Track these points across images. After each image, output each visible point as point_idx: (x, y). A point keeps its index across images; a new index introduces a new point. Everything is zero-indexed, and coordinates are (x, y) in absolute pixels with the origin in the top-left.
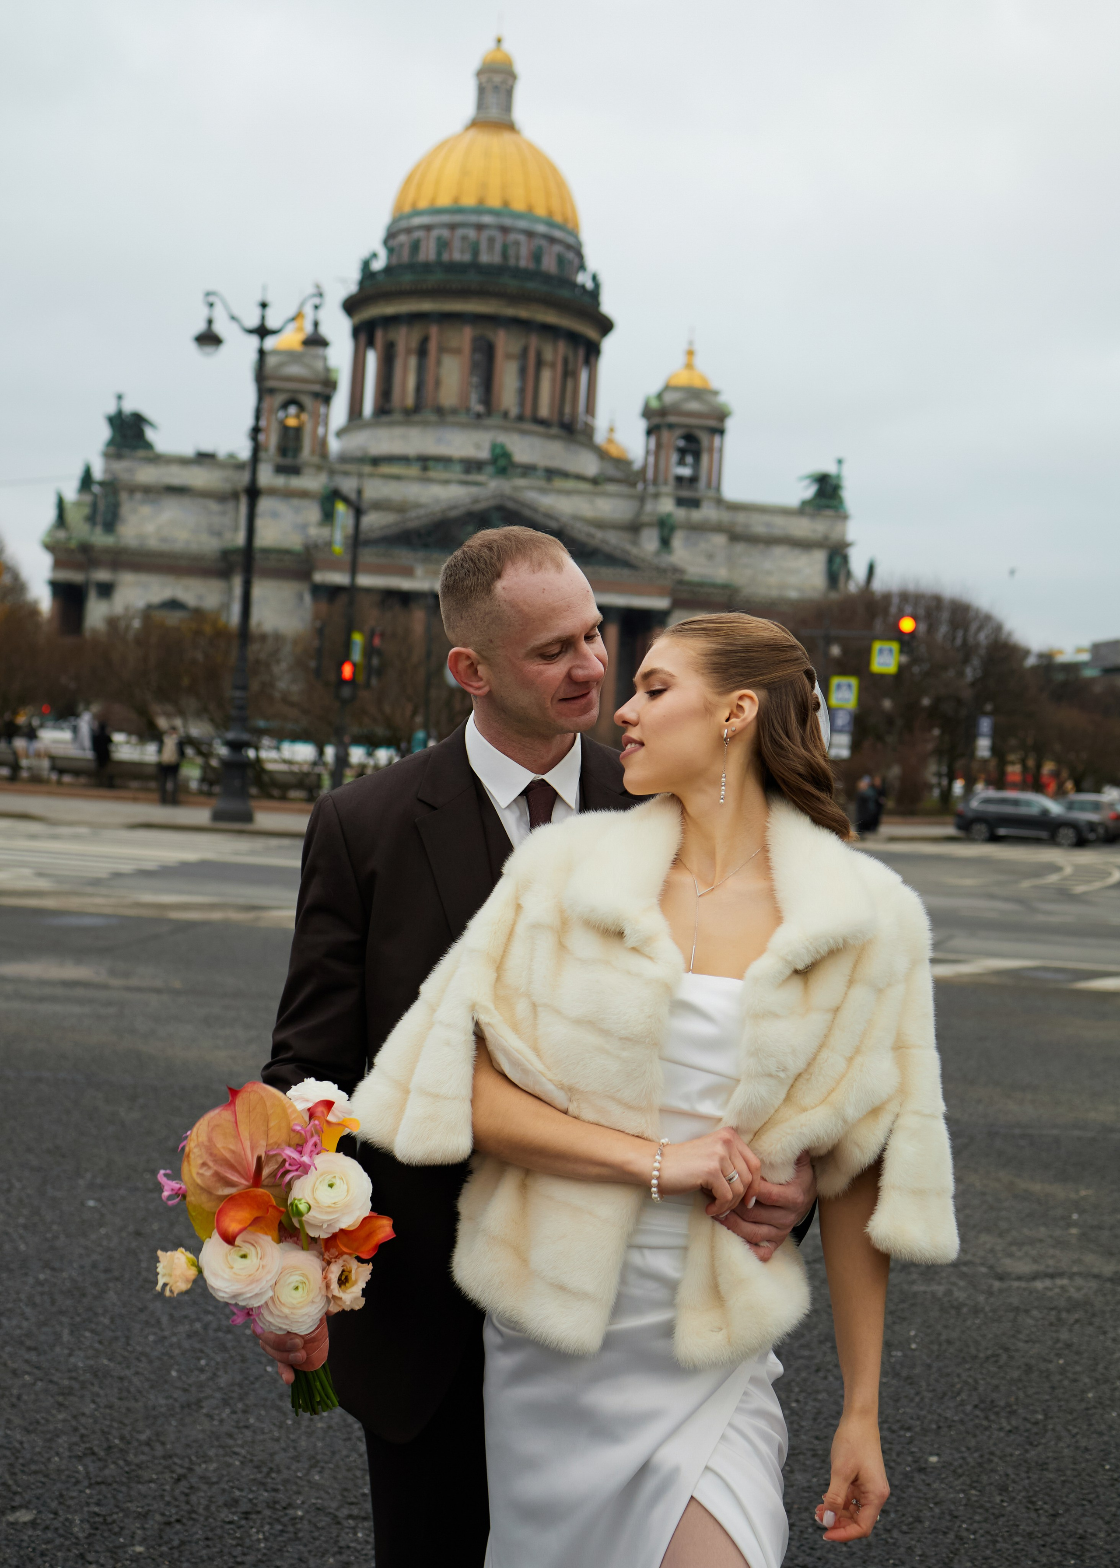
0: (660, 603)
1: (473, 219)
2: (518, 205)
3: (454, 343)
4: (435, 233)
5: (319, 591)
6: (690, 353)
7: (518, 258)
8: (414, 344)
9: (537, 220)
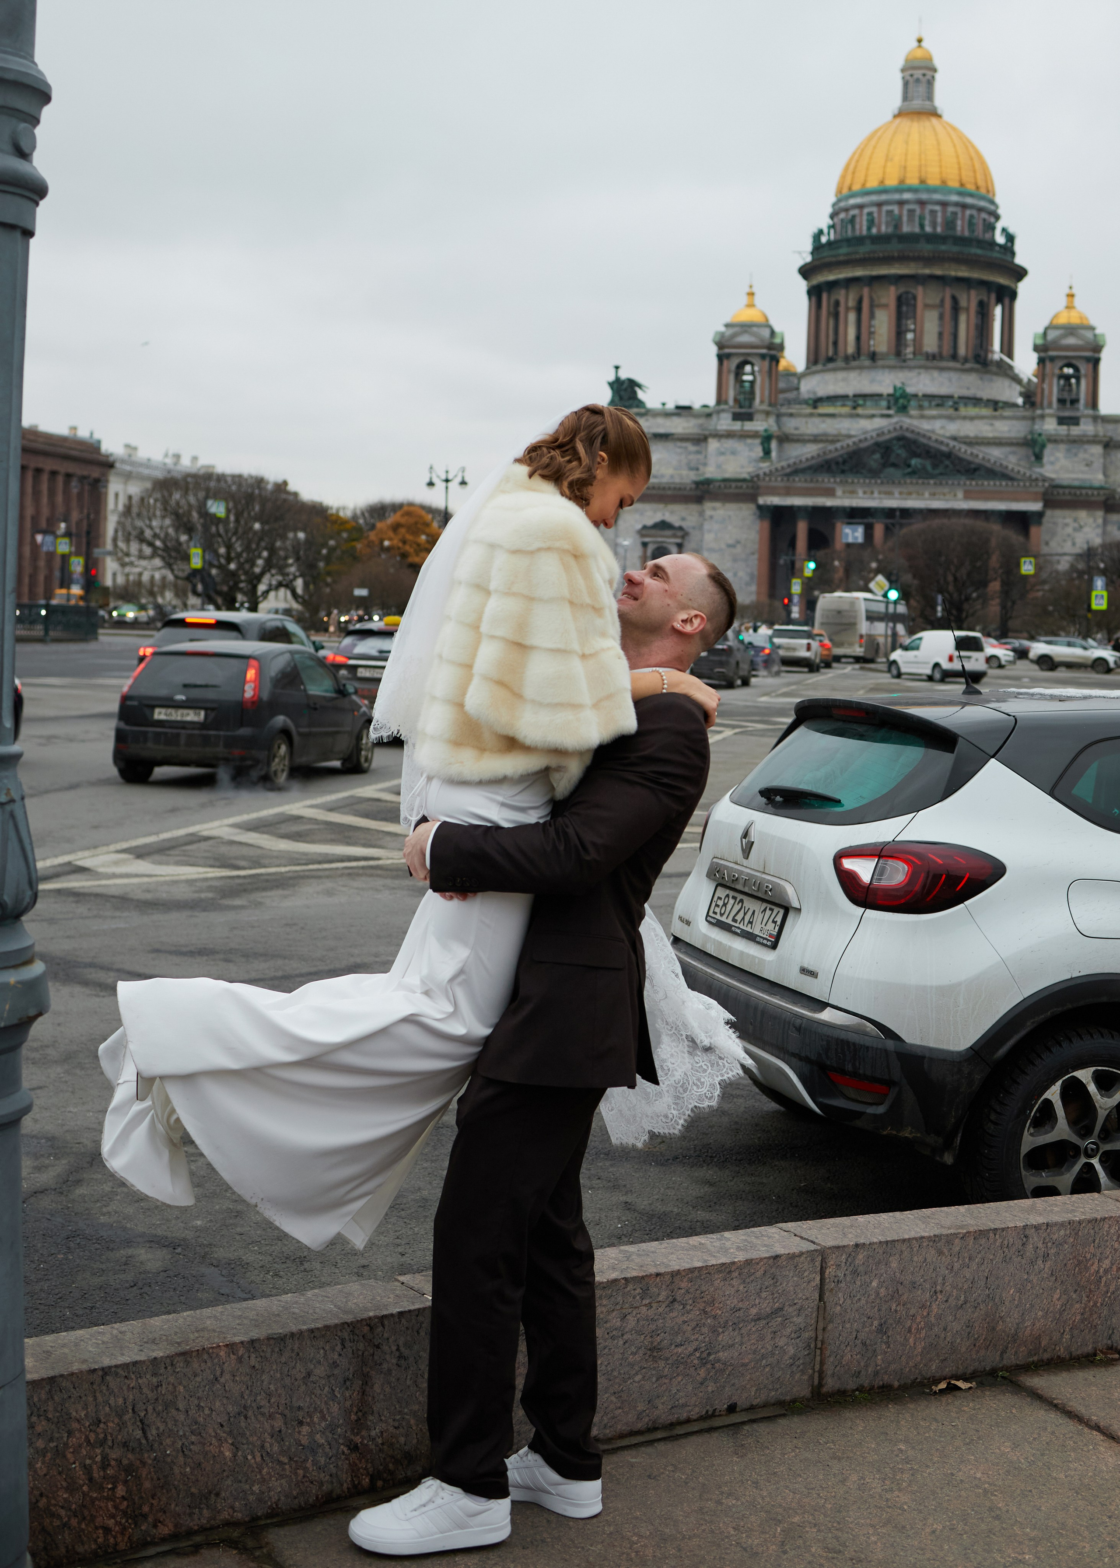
0: (1035, 506)
1: (897, 197)
2: (933, 181)
3: (884, 301)
4: (866, 211)
5: (763, 511)
6: (1071, 296)
7: (934, 224)
8: (851, 303)
9: (950, 191)
